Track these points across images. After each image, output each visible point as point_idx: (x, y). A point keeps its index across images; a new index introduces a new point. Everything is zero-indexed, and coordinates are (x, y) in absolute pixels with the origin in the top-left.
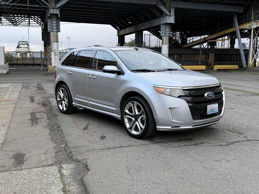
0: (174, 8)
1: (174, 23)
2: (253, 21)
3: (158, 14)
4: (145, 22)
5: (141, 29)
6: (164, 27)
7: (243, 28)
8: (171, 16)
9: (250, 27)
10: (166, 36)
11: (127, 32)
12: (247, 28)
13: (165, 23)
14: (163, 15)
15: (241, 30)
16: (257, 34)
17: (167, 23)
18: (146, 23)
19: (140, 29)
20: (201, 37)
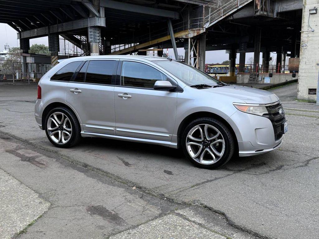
0: (104, 8)
1: (105, 26)
2: (190, 29)
3: (83, 14)
4: (64, 22)
5: (57, 32)
6: (92, 30)
7: (179, 37)
8: (100, 17)
9: (186, 36)
10: (96, 42)
11: (35, 34)
12: (183, 37)
13: (93, 25)
14: (91, 16)
15: (176, 39)
16: (194, 44)
17: (97, 26)
18: (64, 24)
19: (55, 31)
20: (131, 45)
